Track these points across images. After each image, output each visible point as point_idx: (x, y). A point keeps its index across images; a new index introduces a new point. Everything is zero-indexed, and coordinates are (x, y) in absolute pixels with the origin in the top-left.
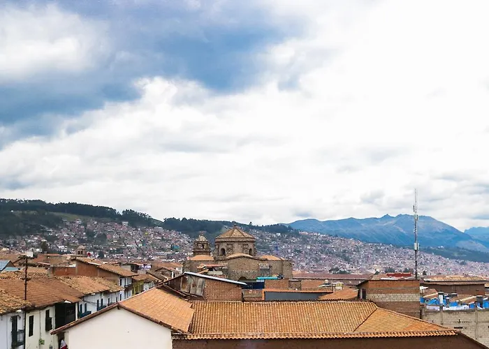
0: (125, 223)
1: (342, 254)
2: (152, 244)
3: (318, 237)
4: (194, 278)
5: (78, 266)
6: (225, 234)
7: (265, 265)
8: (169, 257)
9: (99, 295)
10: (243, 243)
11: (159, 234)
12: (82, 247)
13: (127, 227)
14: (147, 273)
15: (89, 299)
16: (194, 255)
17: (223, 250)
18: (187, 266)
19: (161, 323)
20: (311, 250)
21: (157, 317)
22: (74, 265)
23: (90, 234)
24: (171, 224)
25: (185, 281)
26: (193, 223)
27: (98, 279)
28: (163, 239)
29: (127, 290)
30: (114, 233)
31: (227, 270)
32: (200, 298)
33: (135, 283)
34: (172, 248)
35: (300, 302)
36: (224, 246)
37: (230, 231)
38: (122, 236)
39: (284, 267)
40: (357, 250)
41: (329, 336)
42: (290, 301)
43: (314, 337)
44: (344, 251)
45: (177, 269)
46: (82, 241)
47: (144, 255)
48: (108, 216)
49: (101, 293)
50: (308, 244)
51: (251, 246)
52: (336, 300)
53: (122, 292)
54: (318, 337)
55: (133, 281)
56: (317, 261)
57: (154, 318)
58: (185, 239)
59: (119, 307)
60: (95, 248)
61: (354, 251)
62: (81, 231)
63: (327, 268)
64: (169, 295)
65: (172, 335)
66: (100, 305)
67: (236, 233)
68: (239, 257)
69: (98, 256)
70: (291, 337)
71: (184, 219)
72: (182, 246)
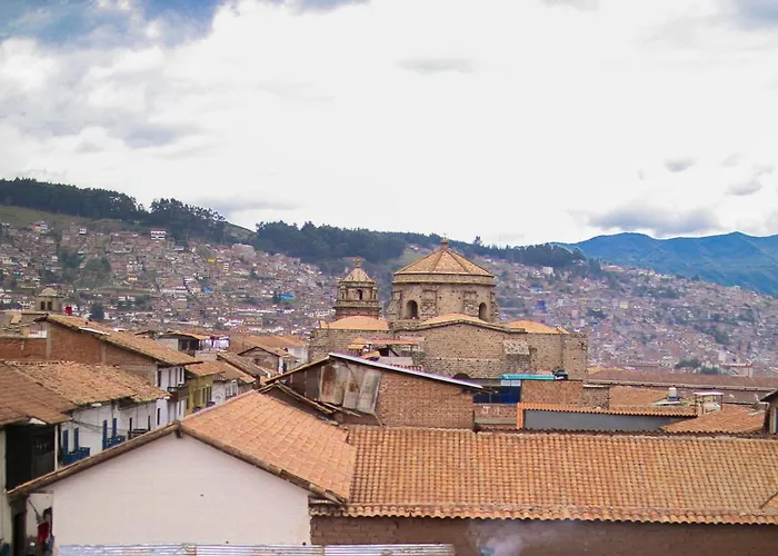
0: (158, 234)
1: (708, 325)
2: (225, 289)
3: (648, 279)
4: (353, 367)
5: (53, 335)
6: (418, 265)
7: (519, 346)
8: (267, 322)
9: (109, 407)
10: (465, 287)
11: (244, 262)
12: (49, 292)
13: (164, 244)
14: (220, 358)
15: (85, 417)
16: (337, 317)
17: (413, 305)
18: (321, 342)
19: (284, 475)
20: (629, 312)
21: (274, 459)
22: (43, 334)
23: (69, 260)
24: (275, 237)
25: (330, 376)
26: (329, 234)
27: (105, 370)
28: (253, 276)
29: (174, 399)
30: (131, 258)
31: (423, 355)
32: (366, 418)
33: (193, 382)
34: (276, 300)
35: (620, 436)
36: (415, 294)
37: (433, 258)
38: (151, 265)
39: (567, 353)
40: (749, 316)
41: (701, 519)
42: (595, 433)
43: (665, 519)
44: (716, 318)
45: (291, 352)
46: (48, 278)
47: (204, 315)
48: (115, 216)
49: (113, 402)
50: (622, 298)
51: (483, 296)
52: (711, 434)
53: (162, 404)
54: (674, 519)
55: (189, 376)
56: (644, 340)
57: (268, 462)
58: (309, 276)
59: (180, 432)
60: (82, 295)
61: (741, 318)
62: (45, 251)
63: (670, 361)
64: (290, 409)
65: (311, 505)
66: (109, 435)
67: (448, 263)
68: (453, 324)
69: (88, 315)
70: (607, 517)
71: (309, 226)
72: (302, 293)
